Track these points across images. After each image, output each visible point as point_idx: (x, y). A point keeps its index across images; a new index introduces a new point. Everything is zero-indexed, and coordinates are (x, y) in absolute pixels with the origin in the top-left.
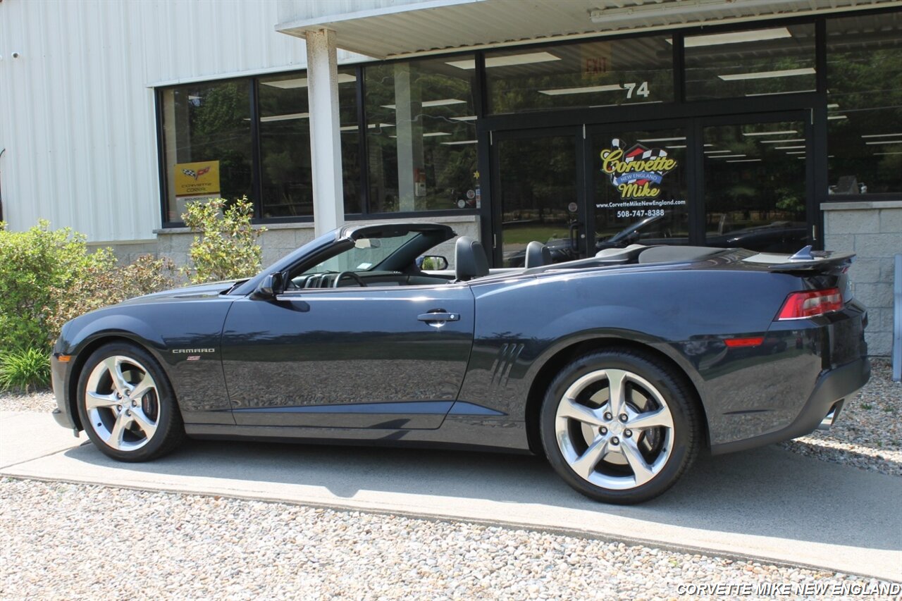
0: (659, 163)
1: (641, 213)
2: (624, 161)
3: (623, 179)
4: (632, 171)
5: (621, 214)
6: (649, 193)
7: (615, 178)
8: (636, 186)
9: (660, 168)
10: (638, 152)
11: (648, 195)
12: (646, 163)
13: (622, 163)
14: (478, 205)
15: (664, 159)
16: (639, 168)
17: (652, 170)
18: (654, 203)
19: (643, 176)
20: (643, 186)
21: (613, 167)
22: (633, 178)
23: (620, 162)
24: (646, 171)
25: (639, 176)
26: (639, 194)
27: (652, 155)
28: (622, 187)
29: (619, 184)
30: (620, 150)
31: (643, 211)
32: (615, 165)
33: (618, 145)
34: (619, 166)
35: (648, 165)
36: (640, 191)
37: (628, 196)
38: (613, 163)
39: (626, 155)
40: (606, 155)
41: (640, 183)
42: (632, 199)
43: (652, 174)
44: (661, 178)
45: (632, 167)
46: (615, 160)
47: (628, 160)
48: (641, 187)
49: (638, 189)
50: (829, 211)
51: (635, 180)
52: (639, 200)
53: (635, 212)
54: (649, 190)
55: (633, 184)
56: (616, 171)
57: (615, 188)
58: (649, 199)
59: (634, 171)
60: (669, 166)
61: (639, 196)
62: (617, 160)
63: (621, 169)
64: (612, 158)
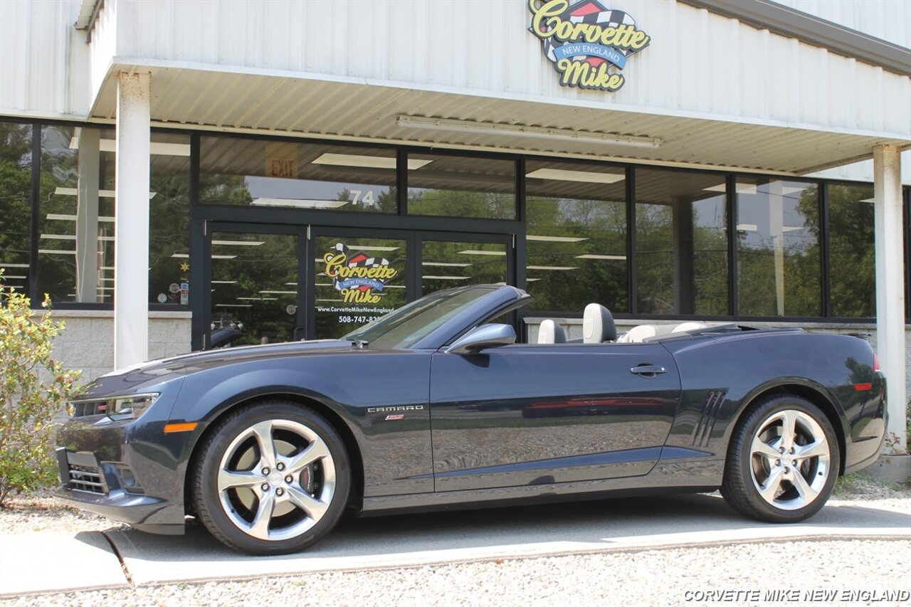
0: (381, 271)
1: (362, 319)
2: (348, 266)
3: (346, 284)
4: (355, 277)
5: (342, 319)
6: (371, 300)
7: (338, 282)
8: (358, 292)
9: (382, 275)
10: (361, 258)
11: (370, 302)
12: (368, 270)
13: (345, 268)
14: (184, 300)
15: (386, 267)
16: (362, 274)
17: (374, 278)
18: (375, 310)
19: (366, 283)
20: (365, 293)
21: (336, 271)
22: (355, 284)
23: (344, 266)
24: (368, 278)
25: (362, 282)
26: (361, 300)
27: (375, 263)
28: (345, 292)
29: (342, 288)
30: (343, 255)
31: (364, 318)
32: (338, 269)
33: (342, 250)
34: (342, 270)
35: (369, 273)
36: (362, 296)
37: (350, 301)
38: (336, 267)
39: (349, 261)
40: (329, 258)
41: (362, 289)
42: (353, 305)
43: (374, 281)
44: (382, 286)
45: (355, 273)
46: (338, 265)
47: (351, 265)
48: (363, 293)
49: (360, 295)
50: (532, 324)
51: (357, 286)
52: (361, 306)
53: (356, 317)
54: (371, 297)
55: (355, 290)
56: (339, 275)
57: (338, 292)
58: (370, 306)
59: (357, 277)
60: (390, 275)
61: (361, 301)
62: (341, 264)
63: (344, 273)
64: (335, 262)
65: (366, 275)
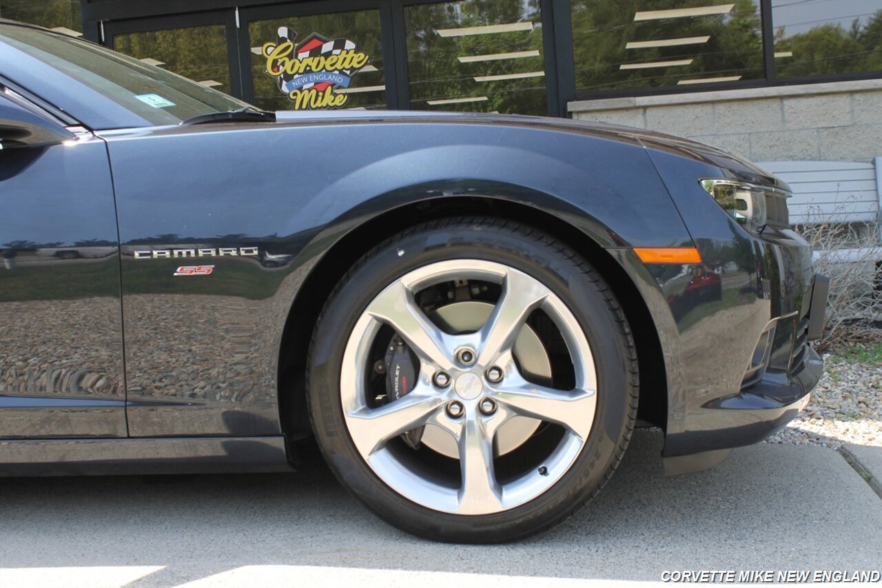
0: (345, 59)
2: (296, 57)
3: (295, 84)
4: (308, 71)
6: (332, 102)
7: (284, 82)
8: (314, 92)
9: (346, 65)
10: (314, 44)
11: (332, 104)
12: (326, 60)
13: (292, 61)
15: (351, 52)
16: (317, 67)
17: (336, 69)
19: (324, 78)
20: (324, 92)
21: (281, 67)
22: (309, 82)
23: (290, 59)
24: (327, 71)
25: (317, 78)
26: (319, 104)
27: (335, 48)
28: (295, 94)
29: (290, 90)
30: (289, 42)
32: (283, 64)
33: (286, 36)
34: (289, 64)
35: (329, 61)
36: (320, 98)
37: (304, 106)
38: (280, 61)
39: (298, 50)
40: (270, 50)
41: (320, 88)
43: (335, 75)
44: (349, 79)
45: (308, 65)
46: (283, 57)
47: (301, 56)
48: (321, 94)
49: (317, 96)
50: (579, 112)
51: (312, 84)
54: (332, 97)
55: (309, 90)
56: (285, 73)
57: (286, 95)
59: (310, 71)
60: (359, 63)
61: (319, 106)
62: (286, 56)
63: (292, 69)
64: (278, 54)
65: (324, 68)
